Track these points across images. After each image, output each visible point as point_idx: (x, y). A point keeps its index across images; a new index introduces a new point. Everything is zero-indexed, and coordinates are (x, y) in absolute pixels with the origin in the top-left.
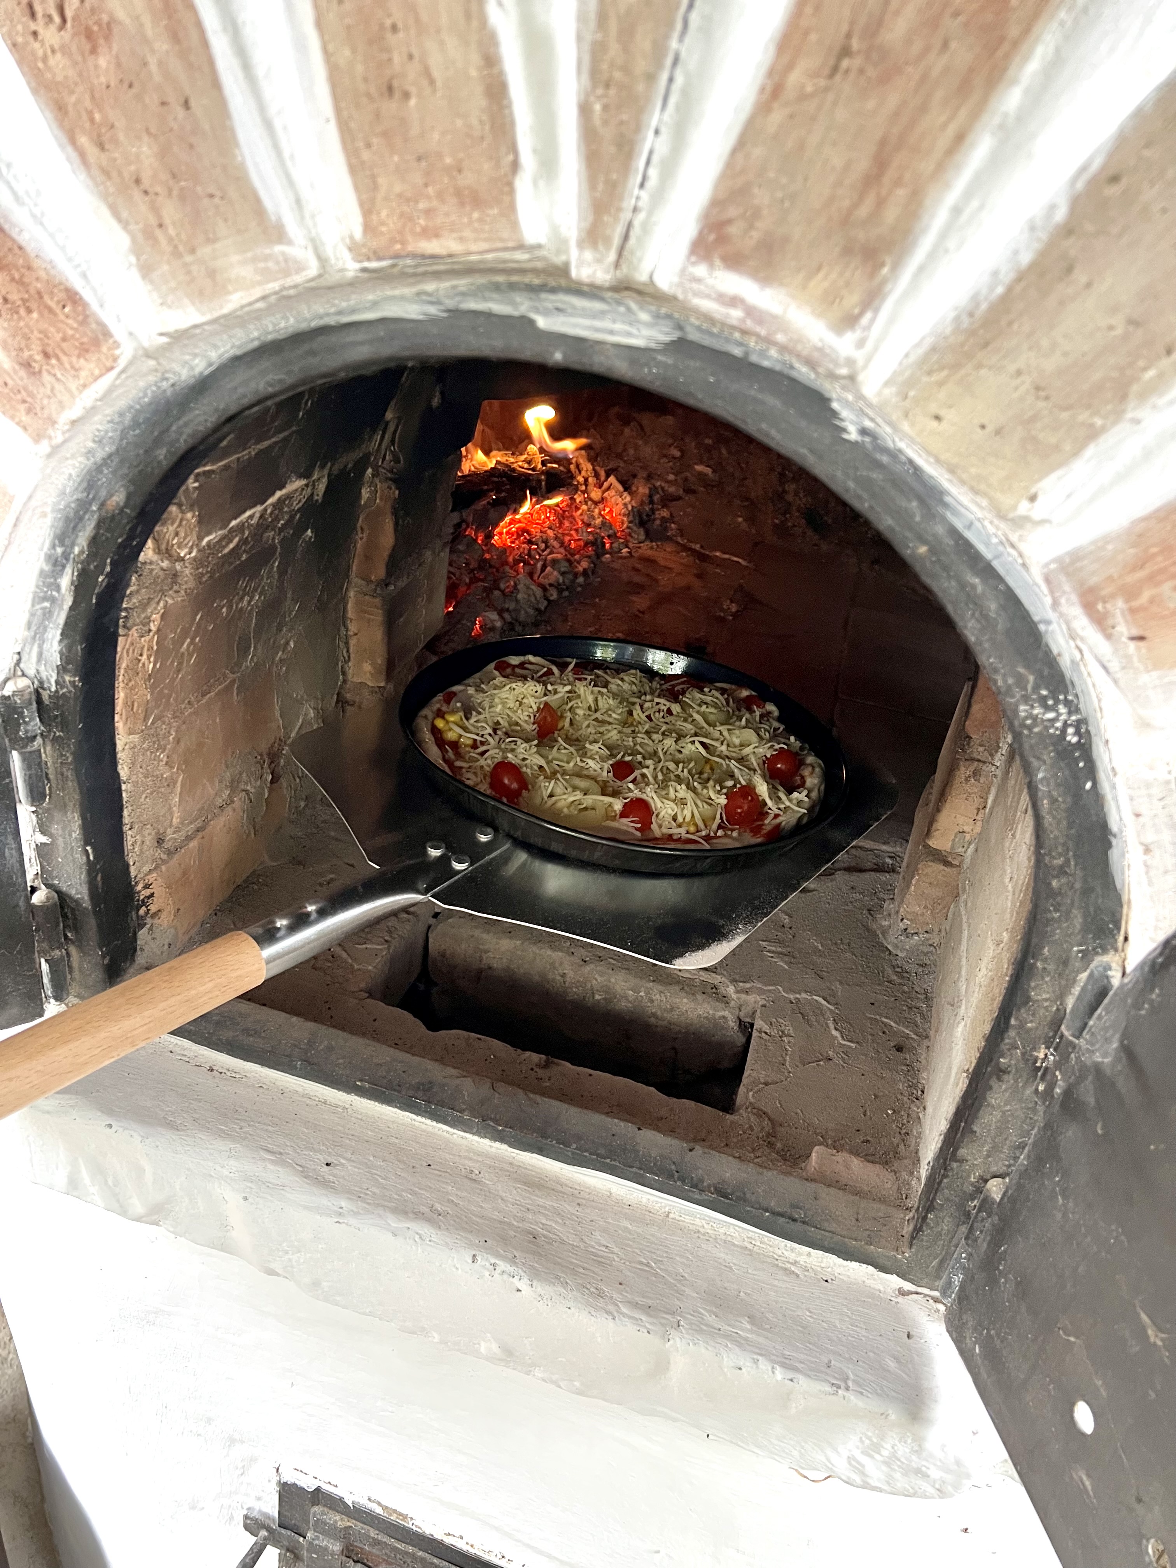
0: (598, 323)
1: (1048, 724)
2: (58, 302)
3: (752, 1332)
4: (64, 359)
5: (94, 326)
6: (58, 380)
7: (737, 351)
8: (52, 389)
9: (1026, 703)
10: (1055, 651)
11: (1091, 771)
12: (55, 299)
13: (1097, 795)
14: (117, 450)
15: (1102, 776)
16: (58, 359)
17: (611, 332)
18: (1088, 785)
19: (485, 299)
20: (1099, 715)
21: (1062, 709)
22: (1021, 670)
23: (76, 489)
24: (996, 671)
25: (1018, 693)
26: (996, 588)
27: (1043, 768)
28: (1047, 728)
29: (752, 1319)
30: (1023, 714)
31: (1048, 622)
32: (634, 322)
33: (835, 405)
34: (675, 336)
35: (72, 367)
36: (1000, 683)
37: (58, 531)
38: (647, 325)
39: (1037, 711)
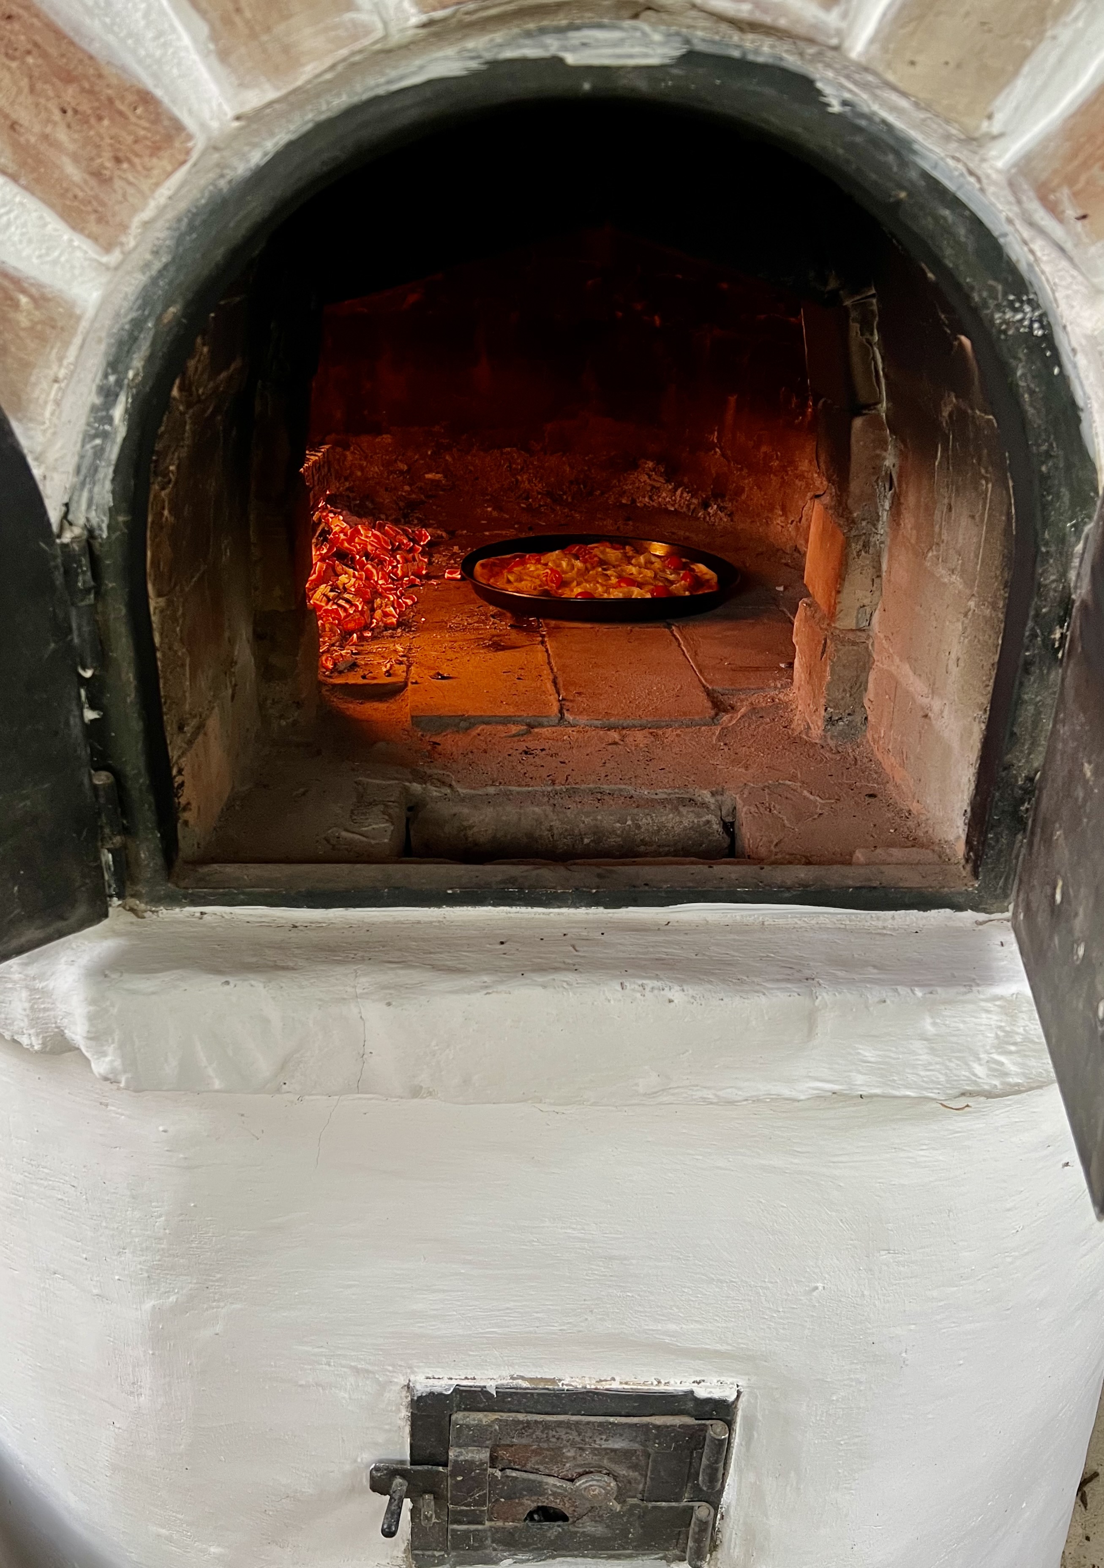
0: (618, 51)
1: (1018, 325)
2: (130, 105)
3: (879, 974)
4: (136, 160)
5: (166, 123)
6: (130, 183)
7: (736, 54)
8: (124, 195)
9: (999, 311)
10: (1014, 258)
11: (1056, 359)
12: (126, 102)
13: (1064, 378)
14: (174, 259)
15: (1065, 359)
16: (129, 161)
17: (631, 56)
18: (1056, 371)
19: (520, 47)
20: (1055, 305)
21: (1027, 308)
22: (991, 282)
23: (131, 309)
24: (972, 288)
25: (992, 303)
26: (962, 216)
27: (1020, 365)
28: (1018, 329)
29: (875, 967)
30: (998, 321)
31: (1005, 235)
32: (649, 43)
33: (819, 85)
34: (683, 51)
35: (145, 168)
36: (977, 299)
37: (111, 358)
38: (662, 44)
39: (1009, 315)
